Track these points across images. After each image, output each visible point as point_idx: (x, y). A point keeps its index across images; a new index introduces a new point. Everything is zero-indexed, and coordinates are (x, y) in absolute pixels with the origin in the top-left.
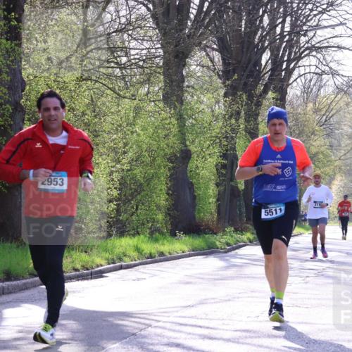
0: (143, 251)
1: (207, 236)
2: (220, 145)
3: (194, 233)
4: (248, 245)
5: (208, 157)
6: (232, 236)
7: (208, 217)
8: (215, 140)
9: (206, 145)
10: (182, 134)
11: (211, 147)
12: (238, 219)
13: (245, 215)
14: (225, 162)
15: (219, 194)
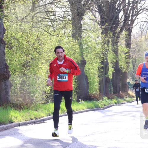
0: (64, 109)
1: (94, 101)
2: (100, 57)
3: (88, 100)
4: (114, 105)
5: (94, 63)
6: (107, 101)
7: (95, 92)
8: (97, 55)
9: (93, 58)
10: (81, 52)
11: (96, 59)
12: (109, 93)
13: (113, 91)
14: (102, 65)
15: (100, 81)
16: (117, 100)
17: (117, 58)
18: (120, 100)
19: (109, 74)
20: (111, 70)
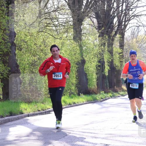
0: (66, 102)
1: (93, 95)
2: (97, 57)
3: (87, 94)
4: (110, 98)
5: (92, 62)
6: (103, 95)
7: (93, 87)
8: (95, 55)
9: (91, 58)
10: (81, 53)
11: (94, 58)
12: (106, 88)
13: (108, 86)
14: (100, 64)
15: (97, 78)
16: (112, 94)
17: (112, 57)
18: (115, 94)
19: (105, 72)
20: (107, 68)
